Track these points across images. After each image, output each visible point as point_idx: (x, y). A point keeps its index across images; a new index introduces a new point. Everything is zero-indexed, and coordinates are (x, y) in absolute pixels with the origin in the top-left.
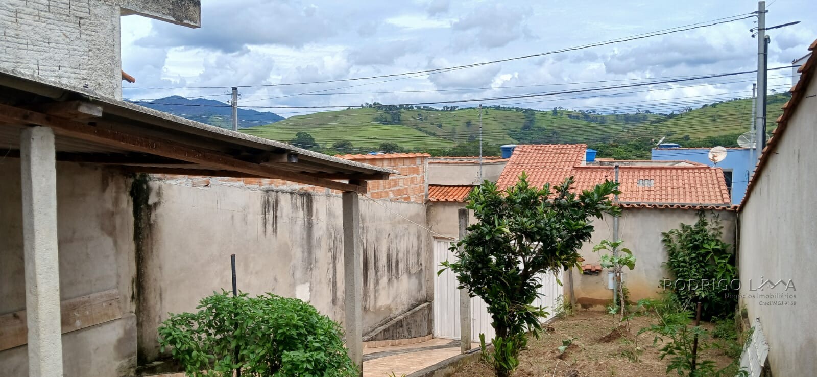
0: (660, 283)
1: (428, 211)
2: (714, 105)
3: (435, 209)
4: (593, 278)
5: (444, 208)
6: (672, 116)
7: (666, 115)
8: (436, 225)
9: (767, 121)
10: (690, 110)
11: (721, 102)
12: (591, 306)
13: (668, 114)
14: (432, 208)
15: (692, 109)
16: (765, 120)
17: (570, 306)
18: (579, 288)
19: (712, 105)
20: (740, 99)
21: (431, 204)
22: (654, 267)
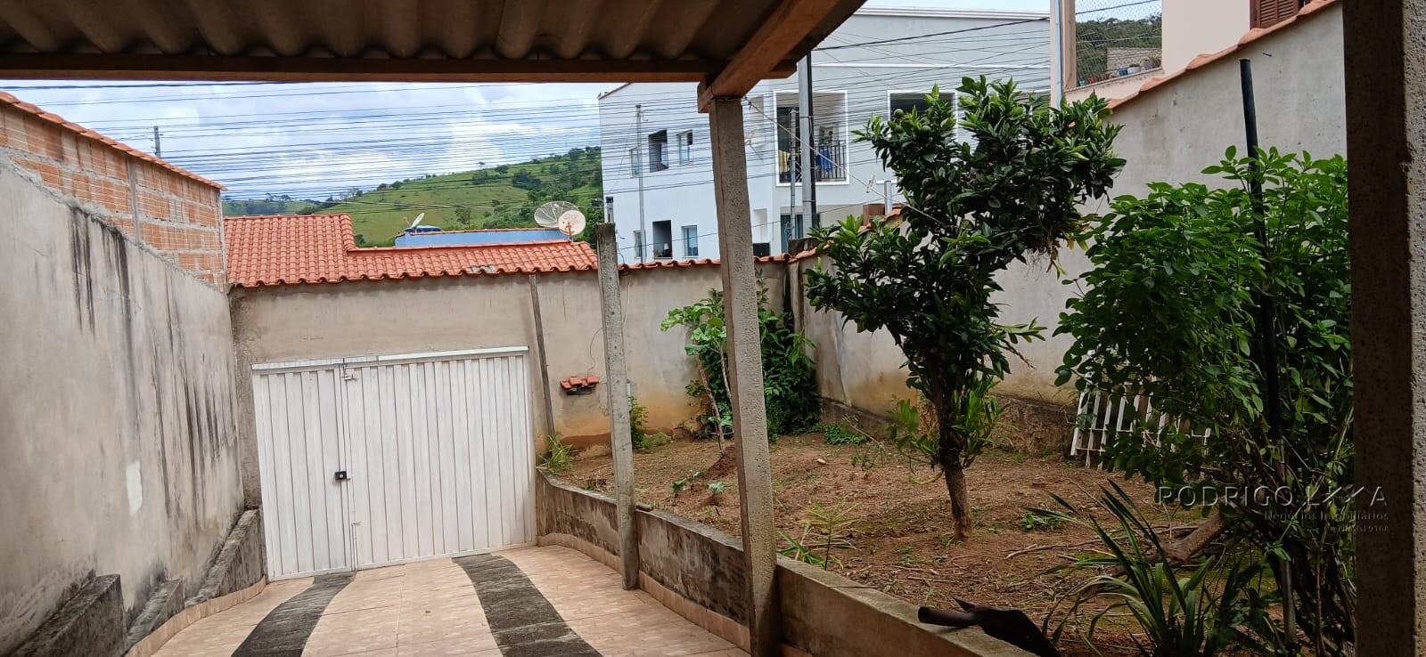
0: (687, 390)
1: (235, 309)
2: (397, 186)
3: (252, 306)
4: (582, 401)
5: (274, 300)
6: (330, 204)
7: (318, 203)
8: (258, 340)
9: (815, 123)
10: (360, 194)
11: (407, 181)
12: (582, 449)
13: (323, 200)
14: (244, 304)
15: (361, 192)
16: (812, 120)
17: (549, 455)
18: (561, 420)
19: (393, 185)
20: (434, 176)
21: (240, 294)
22: (676, 365)
